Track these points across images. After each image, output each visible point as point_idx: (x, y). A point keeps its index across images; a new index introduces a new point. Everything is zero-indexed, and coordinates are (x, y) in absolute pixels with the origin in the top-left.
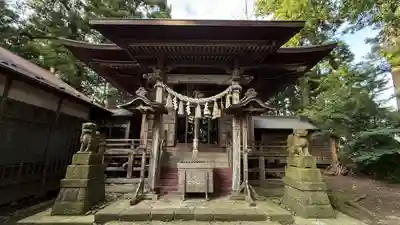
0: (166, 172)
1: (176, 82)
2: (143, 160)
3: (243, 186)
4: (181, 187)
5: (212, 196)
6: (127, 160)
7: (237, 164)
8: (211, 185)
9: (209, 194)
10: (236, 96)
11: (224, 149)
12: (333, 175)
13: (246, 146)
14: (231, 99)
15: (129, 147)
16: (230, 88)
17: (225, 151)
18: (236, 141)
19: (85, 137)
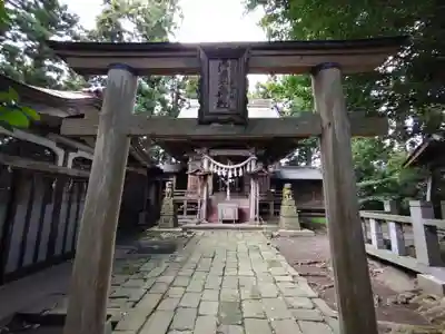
0: (211, 211)
1: (216, 154)
2: (199, 203)
3: (256, 217)
4: (220, 217)
5: (237, 222)
6: (183, 203)
8: (237, 216)
10: (253, 164)
14: (250, 166)
15: (184, 195)
16: (250, 158)
17: (247, 198)
18: (253, 191)
19: (168, 190)
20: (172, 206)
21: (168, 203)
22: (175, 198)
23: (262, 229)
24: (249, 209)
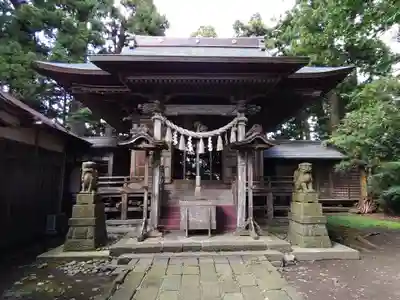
0: (167, 211)
1: (176, 113)
2: (146, 198)
3: (248, 222)
4: (183, 225)
5: (214, 233)
6: (120, 199)
7: (242, 201)
8: (214, 222)
9: (212, 231)
11: (229, 186)
12: (359, 213)
13: (251, 182)
14: (237, 133)
15: (121, 185)
16: (235, 120)
17: (229, 188)
18: (241, 177)
19: (86, 177)
20: (92, 207)
21: (85, 201)
22: (101, 190)
23: (263, 248)
24: (234, 209)
